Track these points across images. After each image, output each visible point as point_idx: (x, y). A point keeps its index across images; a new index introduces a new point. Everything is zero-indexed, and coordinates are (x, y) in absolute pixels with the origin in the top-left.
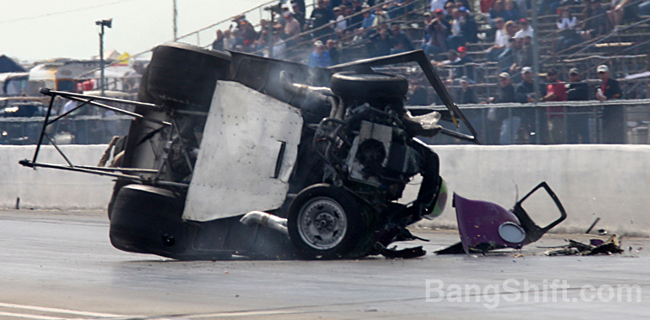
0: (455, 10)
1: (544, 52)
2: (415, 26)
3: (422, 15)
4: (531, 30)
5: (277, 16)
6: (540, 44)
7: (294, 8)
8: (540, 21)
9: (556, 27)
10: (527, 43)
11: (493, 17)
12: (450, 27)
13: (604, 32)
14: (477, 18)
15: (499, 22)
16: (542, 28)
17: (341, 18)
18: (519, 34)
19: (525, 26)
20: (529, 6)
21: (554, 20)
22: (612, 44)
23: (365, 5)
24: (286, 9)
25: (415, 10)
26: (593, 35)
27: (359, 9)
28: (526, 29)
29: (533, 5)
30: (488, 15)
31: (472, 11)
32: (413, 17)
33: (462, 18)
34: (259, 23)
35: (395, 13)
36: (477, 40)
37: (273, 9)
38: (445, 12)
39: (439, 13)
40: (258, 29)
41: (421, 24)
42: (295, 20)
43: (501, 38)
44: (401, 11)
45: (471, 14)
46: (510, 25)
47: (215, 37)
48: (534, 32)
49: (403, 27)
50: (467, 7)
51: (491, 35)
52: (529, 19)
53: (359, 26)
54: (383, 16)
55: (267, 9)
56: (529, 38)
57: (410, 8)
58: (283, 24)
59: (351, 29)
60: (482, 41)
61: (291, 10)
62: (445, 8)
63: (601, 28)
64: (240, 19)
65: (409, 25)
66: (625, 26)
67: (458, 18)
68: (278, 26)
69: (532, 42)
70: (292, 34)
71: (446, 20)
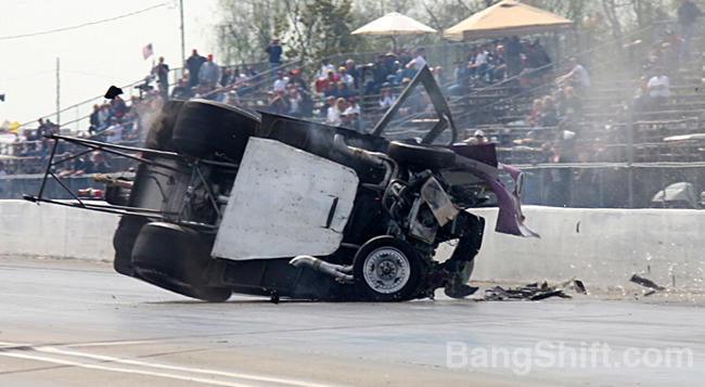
0: (293, 91)
2: (260, 103)
3: (266, 93)
4: (358, 107)
5: (144, 93)
6: (366, 119)
7: (159, 86)
8: (366, 100)
9: (378, 105)
10: (355, 118)
11: (327, 96)
12: (289, 103)
13: (419, 110)
14: (313, 97)
15: (332, 100)
16: (367, 106)
17: (198, 95)
18: (348, 111)
19: (353, 104)
20: (357, 87)
21: (377, 99)
23: (218, 85)
24: (152, 88)
25: (261, 89)
26: (410, 112)
27: (214, 88)
28: (354, 106)
30: (322, 94)
31: (309, 90)
32: (259, 95)
33: (299, 96)
34: (129, 98)
35: (243, 92)
36: (312, 115)
37: (141, 87)
38: (286, 92)
39: (281, 92)
40: (128, 104)
41: (266, 102)
42: (160, 97)
43: (333, 113)
44: (249, 91)
45: (308, 93)
46: (341, 101)
47: (92, 111)
48: (361, 110)
49: (251, 104)
50: (305, 88)
51: (324, 110)
52: (357, 97)
54: (233, 95)
55: (136, 87)
56: (356, 114)
57: (257, 88)
58: (151, 101)
60: (316, 115)
61: (156, 88)
62: (287, 88)
63: (416, 106)
65: (255, 102)
67: (295, 98)
68: (146, 101)
69: (359, 117)
71: (287, 98)
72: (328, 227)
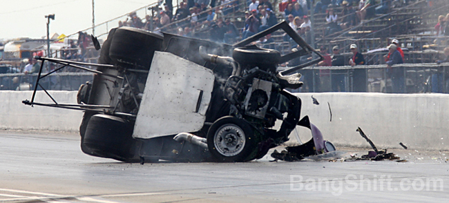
0: (263, 10)
1: (317, 36)
2: (239, 19)
3: (244, 13)
4: (310, 23)
5: (156, 13)
6: (315, 31)
7: (165, 8)
8: (316, 17)
9: (325, 21)
10: (307, 30)
11: (287, 14)
12: (260, 20)
13: (354, 24)
14: (277, 15)
15: (291, 17)
16: (316, 21)
17: (193, 14)
18: (303, 25)
19: (306, 20)
20: (309, 8)
21: (324, 16)
22: (359, 32)
23: (209, 6)
24: (161, 9)
25: (239, 9)
26: (348, 25)
27: (205, 9)
28: (307, 22)
29: (311, 7)
30: (284, 13)
31: (274, 11)
32: (239, 14)
33: (267, 15)
35: (227, 11)
37: (153, 8)
38: (258, 12)
39: (254, 12)
40: (144, 21)
41: (243, 19)
42: (166, 16)
43: (292, 26)
44: (231, 11)
45: (273, 13)
48: (312, 24)
49: (232, 20)
50: (271, 9)
53: (205, 20)
54: (220, 14)
55: (149, 9)
56: (308, 27)
57: (236, 8)
58: (159, 18)
59: (200, 21)
61: (164, 9)
62: (258, 9)
63: (352, 21)
64: (133, 15)
65: (236, 19)
66: (366, 21)
67: (265, 15)
68: (156, 19)
69: (311, 30)
70: (164, 24)
71: (258, 16)
72: (197, 111)
